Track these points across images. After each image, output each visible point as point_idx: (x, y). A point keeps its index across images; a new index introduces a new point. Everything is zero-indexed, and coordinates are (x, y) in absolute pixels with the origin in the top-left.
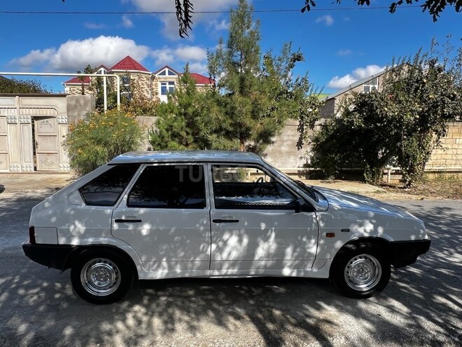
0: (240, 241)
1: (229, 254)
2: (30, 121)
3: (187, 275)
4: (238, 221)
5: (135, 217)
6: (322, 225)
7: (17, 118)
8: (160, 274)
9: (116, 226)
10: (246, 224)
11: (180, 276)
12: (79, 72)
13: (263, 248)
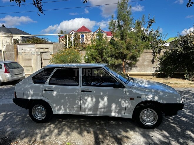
0: (92, 100)
1: (88, 105)
2: (40, 54)
3: (71, 113)
4: (91, 91)
5: (51, 89)
6: (128, 94)
7: (35, 52)
8: (61, 112)
9: (44, 92)
11: (68, 114)
12: (58, 33)
13: (102, 103)
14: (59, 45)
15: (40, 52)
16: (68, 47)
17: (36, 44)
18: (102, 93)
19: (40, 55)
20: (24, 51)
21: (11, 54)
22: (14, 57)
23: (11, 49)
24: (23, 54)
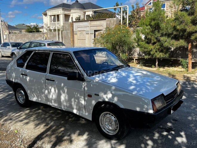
0: (55, 91)
1: (52, 96)
2: (94, 32)
3: (42, 102)
4: (54, 81)
5: (26, 73)
7: (89, 31)
8: (34, 99)
9: (21, 76)
10: (57, 82)
11: (40, 102)
13: (63, 96)
14: (112, 22)
15: (94, 31)
16: (122, 24)
17: (91, 21)
18: (62, 84)
19: (94, 34)
20: (79, 29)
21: (67, 32)
22: (70, 36)
23: (67, 27)
24: (78, 33)
